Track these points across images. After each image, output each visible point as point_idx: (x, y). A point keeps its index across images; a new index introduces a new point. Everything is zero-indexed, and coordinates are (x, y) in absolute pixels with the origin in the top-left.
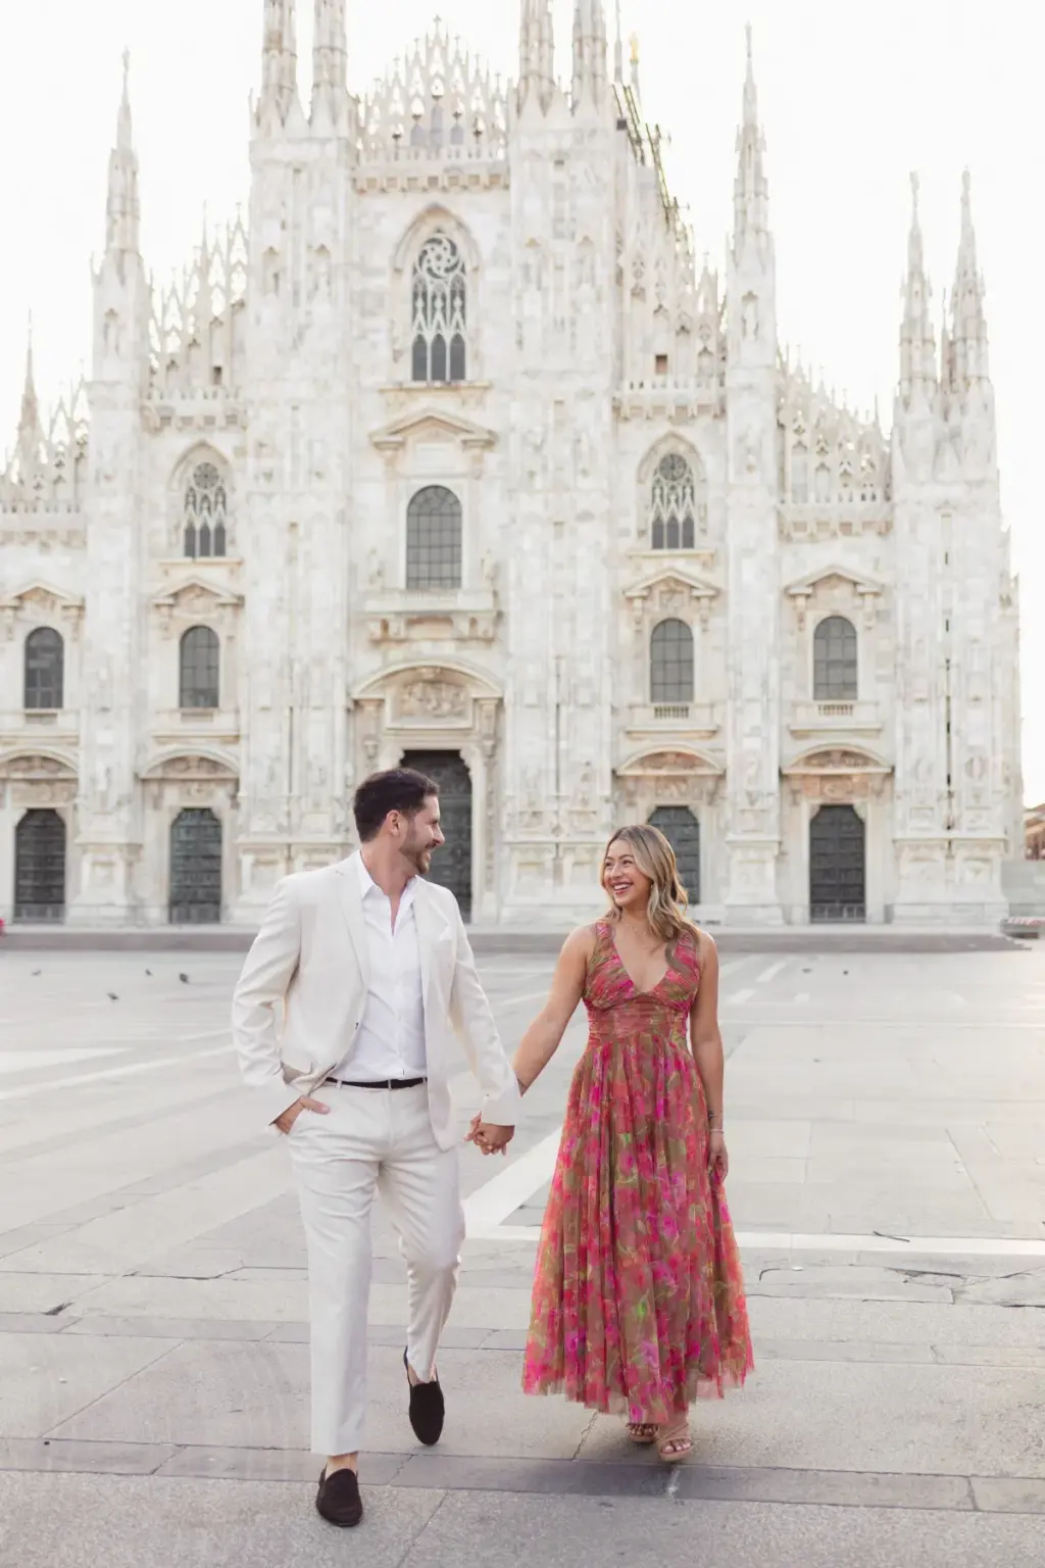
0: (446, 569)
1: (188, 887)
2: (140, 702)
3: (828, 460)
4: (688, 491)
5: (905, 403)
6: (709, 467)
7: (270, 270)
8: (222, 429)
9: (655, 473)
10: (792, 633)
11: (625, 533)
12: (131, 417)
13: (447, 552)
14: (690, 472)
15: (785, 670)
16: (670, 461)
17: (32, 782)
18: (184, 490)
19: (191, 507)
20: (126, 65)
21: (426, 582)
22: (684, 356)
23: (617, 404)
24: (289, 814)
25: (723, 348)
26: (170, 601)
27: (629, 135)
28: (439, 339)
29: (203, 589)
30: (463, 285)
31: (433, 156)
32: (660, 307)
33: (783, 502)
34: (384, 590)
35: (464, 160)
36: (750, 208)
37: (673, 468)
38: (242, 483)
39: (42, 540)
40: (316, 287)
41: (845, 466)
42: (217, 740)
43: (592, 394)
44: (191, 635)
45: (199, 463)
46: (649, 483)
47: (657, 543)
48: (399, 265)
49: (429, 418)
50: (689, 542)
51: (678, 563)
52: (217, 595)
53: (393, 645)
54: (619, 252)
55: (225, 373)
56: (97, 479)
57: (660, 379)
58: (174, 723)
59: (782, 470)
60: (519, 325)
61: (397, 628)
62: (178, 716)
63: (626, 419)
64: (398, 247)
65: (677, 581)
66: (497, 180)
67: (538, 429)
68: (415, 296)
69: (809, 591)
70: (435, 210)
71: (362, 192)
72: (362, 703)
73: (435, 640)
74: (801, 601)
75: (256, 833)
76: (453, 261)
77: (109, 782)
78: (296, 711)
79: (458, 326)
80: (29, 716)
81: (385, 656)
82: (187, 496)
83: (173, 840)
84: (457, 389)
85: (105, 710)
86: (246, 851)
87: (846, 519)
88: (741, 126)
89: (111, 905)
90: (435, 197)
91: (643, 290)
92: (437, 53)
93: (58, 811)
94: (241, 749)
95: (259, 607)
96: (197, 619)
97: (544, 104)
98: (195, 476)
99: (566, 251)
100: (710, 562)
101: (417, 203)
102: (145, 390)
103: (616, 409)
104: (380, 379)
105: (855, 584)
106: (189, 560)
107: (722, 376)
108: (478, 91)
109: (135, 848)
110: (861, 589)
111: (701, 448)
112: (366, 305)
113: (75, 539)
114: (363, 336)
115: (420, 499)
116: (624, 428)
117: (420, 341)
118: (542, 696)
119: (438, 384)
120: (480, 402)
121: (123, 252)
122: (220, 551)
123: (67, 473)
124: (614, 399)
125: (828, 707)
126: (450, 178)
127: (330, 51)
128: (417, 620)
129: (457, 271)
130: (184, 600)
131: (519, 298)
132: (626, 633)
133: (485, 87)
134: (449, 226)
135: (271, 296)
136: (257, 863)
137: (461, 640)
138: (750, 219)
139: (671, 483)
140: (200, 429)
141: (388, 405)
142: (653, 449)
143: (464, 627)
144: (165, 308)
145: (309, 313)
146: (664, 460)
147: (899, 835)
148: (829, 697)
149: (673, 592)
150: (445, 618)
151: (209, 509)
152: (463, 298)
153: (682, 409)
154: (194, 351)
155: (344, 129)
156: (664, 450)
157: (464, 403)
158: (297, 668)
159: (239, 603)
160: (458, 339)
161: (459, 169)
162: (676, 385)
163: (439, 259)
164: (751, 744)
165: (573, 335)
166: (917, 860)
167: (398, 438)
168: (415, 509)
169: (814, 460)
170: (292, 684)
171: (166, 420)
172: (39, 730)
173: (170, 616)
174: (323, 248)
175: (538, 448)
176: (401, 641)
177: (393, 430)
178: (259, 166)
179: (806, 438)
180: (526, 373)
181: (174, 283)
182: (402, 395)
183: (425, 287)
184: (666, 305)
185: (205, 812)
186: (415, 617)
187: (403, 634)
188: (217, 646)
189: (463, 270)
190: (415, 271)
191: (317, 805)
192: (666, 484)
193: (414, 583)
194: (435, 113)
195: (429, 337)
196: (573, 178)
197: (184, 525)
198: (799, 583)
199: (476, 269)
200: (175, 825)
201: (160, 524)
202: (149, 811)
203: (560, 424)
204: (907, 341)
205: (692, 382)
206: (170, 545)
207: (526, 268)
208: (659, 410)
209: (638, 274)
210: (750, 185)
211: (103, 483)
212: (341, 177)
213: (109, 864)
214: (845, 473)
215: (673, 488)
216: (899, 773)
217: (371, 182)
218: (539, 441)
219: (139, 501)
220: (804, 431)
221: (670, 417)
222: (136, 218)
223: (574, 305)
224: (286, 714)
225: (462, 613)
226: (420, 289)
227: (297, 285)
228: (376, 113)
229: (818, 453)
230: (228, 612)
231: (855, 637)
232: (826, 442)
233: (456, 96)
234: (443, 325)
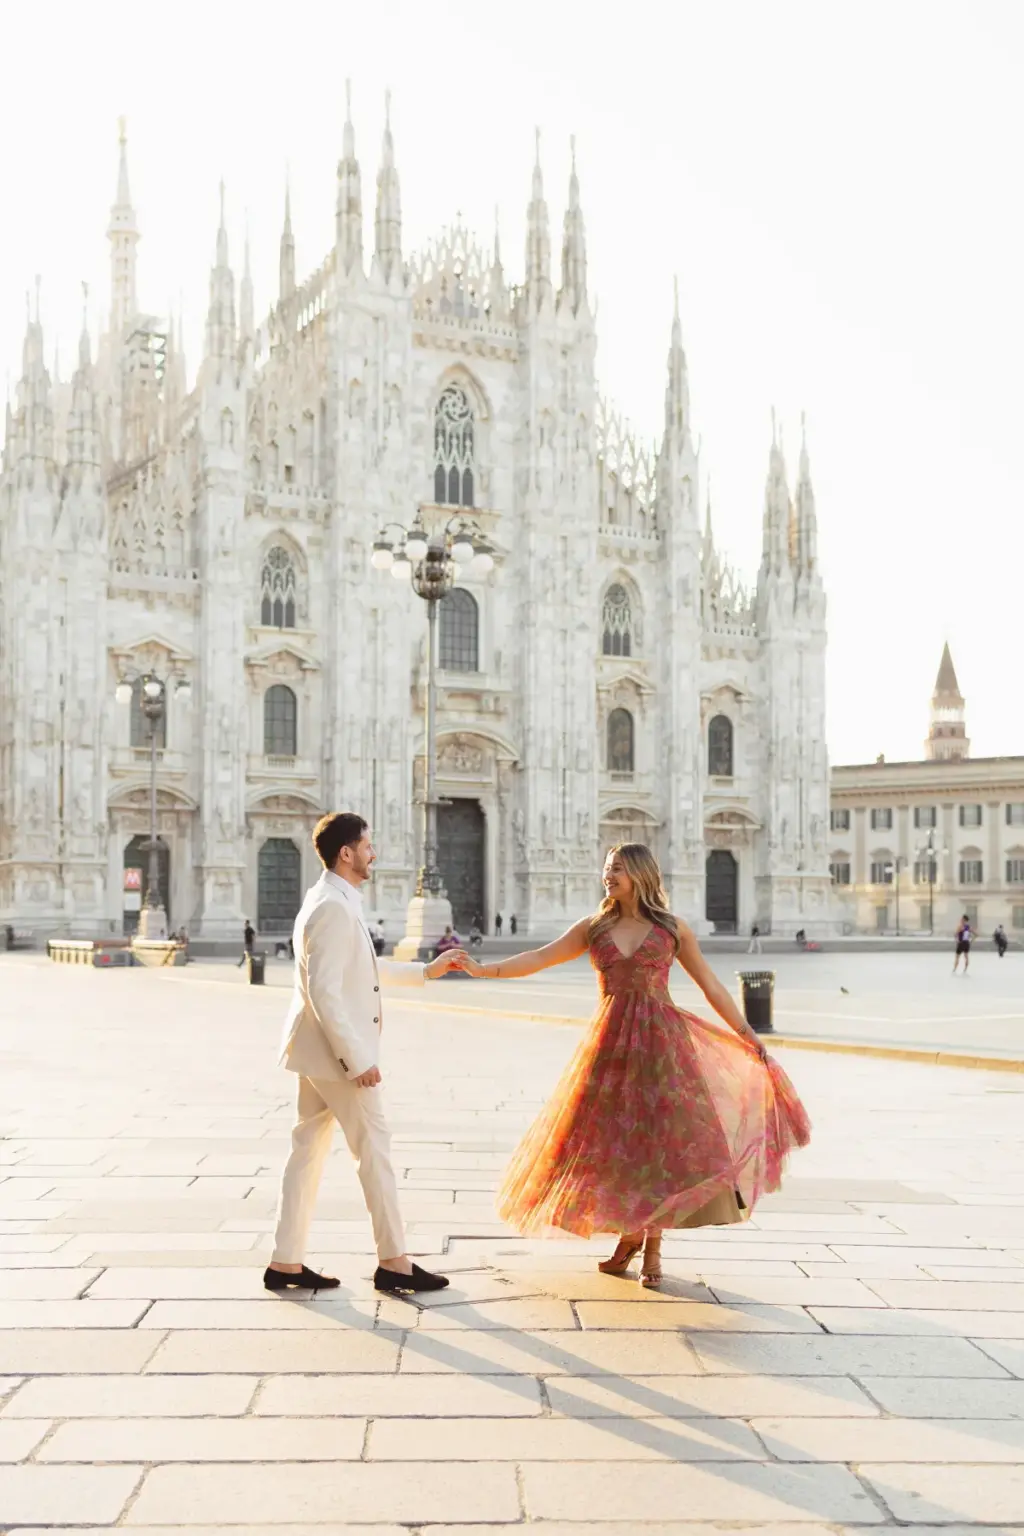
0: (465, 655)
1: (270, 905)
3: (716, 602)
4: (626, 612)
7: (355, 397)
9: (605, 597)
14: (628, 599)
16: (615, 589)
17: (140, 812)
18: (262, 568)
19: (266, 583)
22: (627, 511)
26: (265, 663)
28: (454, 470)
30: (472, 430)
32: (613, 472)
35: (486, 333)
37: (617, 594)
38: (314, 564)
42: (298, 781)
44: (275, 692)
45: (273, 546)
47: (606, 650)
50: (626, 651)
51: (627, 667)
52: (304, 661)
55: (296, 473)
58: (262, 767)
62: (265, 760)
68: (437, 432)
69: (712, 696)
70: (459, 367)
74: (705, 703)
76: (464, 410)
78: (378, 762)
80: (134, 752)
82: (264, 573)
83: (260, 865)
85: (228, 753)
90: (462, 357)
92: (459, 241)
93: (163, 838)
96: (281, 679)
97: (556, 306)
98: (270, 556)
99: (569, 422)
101: (451, 359)
104: (419, 497)
105: (738, 694)
107: (656, 532)
110: (741, 698)
111: (641, 583)
113: (195, 603)
117: (440, 468)
118: (555, 762)
120: (493, 526)
122: (290, 623)
123: (166, 541)
127: (388, 225)
129: (468, 419)
130: (270, 662)
134: (465, 381)
139: (616, 606)
140: (284, 519)
142: (607, 580)
143: (491, 703)
145: (385, 438)
146: (611, 588)
148: (718, 774)
149: (622, 688)
151: (282, 587)
152: (471, 440)
154: (270, 450)
156: (611, 581)
158: (379, 727)
159: (317, 669)
160: (468, 472)
162: (629, 534)
163: (454, 406)
164: (686, 805)
165: (574, 487)
168: (442, 605)
170: (375, 741)
171: (258, 507)
172: (147, 766)
174: (395, 386)
180: (543, 511)
183: (444, 425)
184: (616, 472)
185: (285, 842)
186: (455, 692)
188: (292, 703)
189: (472, 417)
190: (437, 412)
191: (393, 839)
192: (613, 606)
193: (442, 664)
194: (458, 288)
195: (448, 468)
196: (574, 368)
197: (261, 598)
198: (708, 690)
199: (486, 419)
200: (260, 852)
203: (564, 554)
205: (639, 534)
206: (255, 614)
211: (221, 557)
215: (617, 610)
221: (624, 558)
224: (371, 764)
225: (488, 691)
226: (440, 427)
227: (376, 412)
228: (414, 279)
229: (711, 596)
230: (307, 675)
231: (731, 731)
232: (715, 589)
233: (473, 280)
234: (458, 459)
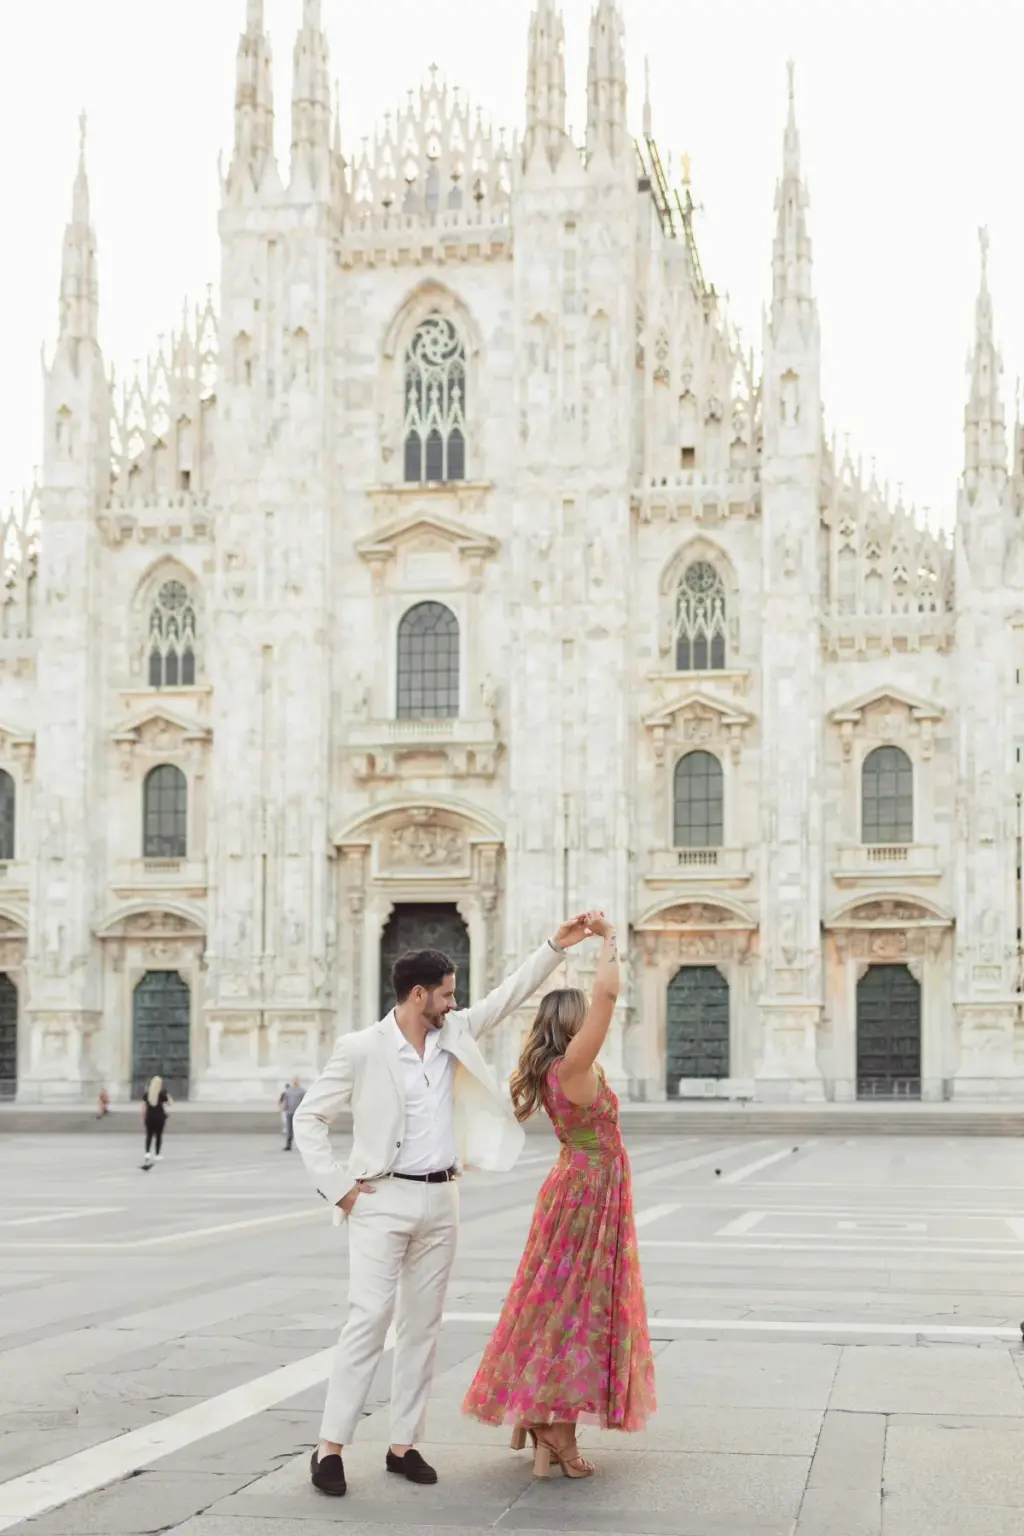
0: (442, 697)
1: (152, 1060)
2: (97, 853)
3: (880, 565)
4: (718, 604)
5: (971, 496)
6: (744, 576)
7: (242, 357)
8: (191, 541)
9: (680, 584)
10: (837, 765)
11: (645, 652)
12: (88, 527)
13: (442, 677)
14: (721, 582)
15: (828, 810)
16: (697, 568)
18: (149, 611)
19: (156, 631)
20: (82, 127)
21: (419, 711)
22: (714, 447)
23: (635, 503)
24: (262, 976)
25: (758, 437)
26: (131, 736)
27: (654, 197)
28: (435, 434)
29: (168, 723)
30: (462, 372)
31: (427, 222)
32: (687, 392)
33: (827, 614)
34: (370, 720)
35: (462, 227)
36: (791, 273)
38: (211, 597)
40: (294, 376)
41: (900, 572)
42: (185, 893)
43: (607, 492)
44: (156, 775)
45: (165, 581)
46: (674, 594)
47: (682, 664)
48: (389, 351)
49: (422, 524)
50: (719, 662)
51: (706, 686)
52: (184, 729)
53: (381, 784)
54: (639, 330)
55: (194, 477)
56: (48, 598)
57: (685, 474)
58: (137, 875)
59: (826, 578)
60: (524, 414)
61: (386, 764)
62: (140, 866)
63: (647, 521)
64: (388, 328)
65: (704, 707)
66: (499, 251)
67: (544, 533)
68: (408, 387)
69: (857, 716)
70: (430, 287)
71: (347, 267)
72: (345, 850)
73: (429, 778)
74: (847, 729)
75: (224, 998)
76: (451, 345)
77: (61, 940)
78: (270, 858)
79: (456, 420)
81: (372, 797)
82: (152, 619)
83: (136, 1007)
84: (453, 490)
85: (57, 859)
86: (213, 1019)
87: (901, 633)
88: (781, 177)
89: (62, 1080)
90: (431, 271)
91: (667, 373)
92: (433, 106)
93: (10, 976)
94: (209, 903)
95: (228, 741)
96: (162, 757)
97: (553, 158)
98: (161, 595)
99: (577, 327)
100: (742, 685)
101: (411, 278)
102: (103, 498)
103: (635, 510)
104: (369, 480)
105: (911, 708)
106: (152, 689)
107: (756, 469)
108: (478, 149)
109: (92, 1017)
110: (917, 714)
111: (735, 555)
112: (349, 395)
113: (23, 668)
114: (348, 431)
115: (412, 617)
116: (645, 532)
118: (548, 839)
119: (432, 485)
120: (480, 505)
121: (78, 340)
122: (189, 679)
123: (19, 594)
124: (632, 498)
125: (878, 851)
126: (448, 248)
127: (311, 105)
128: (406, 754)
129: (456, 356)
130: (147, 735)
131: (523, 382)
132: (646, 767)
133: (487, 143)
134: (447, 305)
135: (243, 387)
136: (226, 1032)
137: (458, 777)
138: (791, 286)
139: (699, 595)
140: (166, 541)
141: (376, 510)
142: (678, 556)
143: (460, 762)
144: (127, 405)
145: (285, 405)
146: (691, 569)
147: (960, 999)
148: (879, 841)
149: (699, 720)
150: (438, 752)
151: (176, 633)
152: (462, 387)
153: (710, 508)
154: (161, 453)
155: (325, 193)
156: (690, 557)
157: (462, 507)
158: (271, 809)
159: (206, 739)
160: (456, 434)
161: (457, 238)
162: (704, 482)
163: (435, 343)
164: (790, 893)
165: (585, 423)
166: (981, 1027)
167: (387, 547)
168: (406, 629)
169: (865, 566)
170: (265, 828)
171: (127, 531)
173: (132, 753)
174: (300, 330)
175: (544, 554)
176: (390, 779)
177: (380, 538)
178: (229, 239)
179: (855, 541)
180: (530, 468)
181: (137, 377)
182: (393, 498)
183: (419, 375)
184: (693, 390)
185: (171, 974)
186: (405, 750)
187: (391, 770)
188: (185, 787)
189: (462, 355)
190: (408, 358)
191: (293, 965)
192: (693, 597)
193: (405, 712)
194: (432, 174)
195: (424, 434)
196: (585, 243)
197: (148, 652)
198: (843, 708)
199: (476, 353)
200: (138, 989)
201: (121, 649)
202: (110, 975)
203: (569, 527)
204: (973, 423)
205: (723, 477)
206: (133, 674)
207: (531, 348)
208: (684, 509)
209: (662, 354)
210: (791, 247)
211: (55, 603)
212: (322, 247)
213: (62, 1034)
215: (701, 601)
216: (960, 927)
217: (358, 254)
218: (544, 546)
219: (95, 623)
220: (852, 532)
221: (697, 519)
222: (92, 300)
223: (587, 389)
224: (259, 860)
225: (454, 745)
226: (414, 379)
227: (271, 372)
228: (364, 177)
229: (868, 557)
230: (196, 748)
231: (910, 770)
232: (878, 545)
233: (456, 156)
234: (439, 419)
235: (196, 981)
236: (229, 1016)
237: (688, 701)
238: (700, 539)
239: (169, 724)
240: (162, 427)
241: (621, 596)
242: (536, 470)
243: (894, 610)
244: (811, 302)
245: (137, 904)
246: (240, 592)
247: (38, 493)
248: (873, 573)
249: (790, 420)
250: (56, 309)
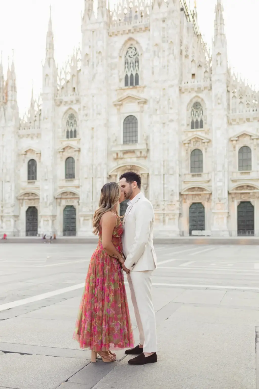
0: (134, 138)
1: (68, 226)
2: (55, 178)
3: (243, 100)
4: (201, 112)
6: (208, 105)
7: (87, 59)
8: (76, 104)
9: (192, 108)
10: (232, 151)
11: (183, 125)
12: (52, 102)
13: (134, 134)
14: (202, 107)
15: (229, 163)
16: (196, 104)
17: (30, 200)
19: (68, 125)
20: (50, 9)
21: (129, 142)
22: (200, 73)
24: (92, 206)
25: (211, 70)
26: (62, 150)
27: (185, 12)
28: (132, 75)
30: (138, 59)
31: (129, 23)
32: (193, 60)
33: (229, 113)
34: (117, 145)
35: (138, 24)
36: (219, 28)
37: (197, 106)
38: (80, 117)
39: (31, 136)
40: (98, 63)
41: (248, 102)
42: (74, 187)
43: (173, 86)
44: (68, 159)
45: (70, 114)
46: (190, 110)
47: (192, 128)
48: (121, 55)
49: (129, 97)
50: (202, 127)
51: (198, 133)
52: (74, 148)
53: (120, 160)
54: (181, 45)
55: (76, 89)
56: (44, 119)
57: (193, 80)
58: (64, 183)
59: (229, 104)
60: (153, 68)
61: (120, 155)
62: (64, 181)
63: (183, 93)
64: (121, 50)
65: (198, 138)
66: (147, 29)
67: (158, 97)
68: (125, 63)
69: (237, 139)
70: (130, 39)
71: (111, 36)
72: (111, 176)
73: (131, 158)
74: (234, 142)
75: (84, 212)
76: (135, 53)
77: (47, 199)
78: (94, 179)
80: (29, 182)
81: (118, 163)
82: (67, 122)
83: (64, 214)
84: (136, 88)
85: (46, 180)
86: (81, 217)
87: (248, 117)
88: (216, 4)
90: (131, 35)
91: (188, 56)
93: (36, 207)
94: (80, 189)
95: (84, 151)
96: (69, 155)
97: (159, 5)
98: (69, 117)
99: (166, 46)
100: (207, 132)
101: (126, 37)
102: (55, 95)
103: (180, 90)
104: (116, 87)
105: (251, 136)
106: (67, 139)
107: (210, 78)
108: (141, 5)
109: (54, 216)
110: (252, 138)
111: (205, 99)
112: (112, 67)
113: (38, 136)
114: (111, 76)
115: (127, 119)
116: (183, 95)
117: (127, 75)
118: (159, 172)
119: (131, 87)
120: (143, 91)
121: (50, 58)
122: (75, 137)
123: (37, 118)
124: (180, 87)
125: (243, 173)
126: (134, 29)
128: (126, 152)
129: (137, 55)
130: (66, 150)
131: (153, 60)
132: (183, 153)
133: (143, 3)
134: (134, 43)
135: (87, 66)
136: (84, 220)
137: (138, 157)
138: (219, 31)
139: (197, 110)
140: (70, 104)
141: (118, 94)
142: (191, 101)
143: (138, 154)
144: (61, 73)
145: (97, 70)
146: (194, 104)
148: (243, 170)
149: (197, 141)
150: (133, 152)
151: (72, 126)
152: (138, 63)
153: (199, 88)
154: (68, 84)
155: (105, 18)
156: (194, 101)
157: (138, 92)
158: (94, 167)
159: (79, 151)
160: (137, 74)
161: (136, 27)
162: (198, 82)
163: (132, 53)
164: (220, 184)
165: (168, 69)
167: (120, 103)
168: (126, 122)
169: (239, 100)
170: (93, 171)
171: (61, 102)
172: (31, 186)
173: (63, 155)
174: (100, 52)
176: (122, 159)
177: (119, 100)
178: (84, 31)
179: (236, 95)
181: (63, 66)
182: (122, 91)
183: (128, 61)
184: (195, 59)
185: (72, 206)
186: (125, 152)
187: (122, 156)
188: (74, 162)
189: (138, 55)
190: (125, 57)
192: (195, 111)
193: (125, 142)
194: (131, 11)
195: (129, 75)
196: (168, 25)
197: (66, 131)
198: (234, 137)
199: (141, 54)
200: (64, 210)
201: (60, 130)
202: (58, 207)
203: (164, 95)
205: (202, 81)
206: (63, 136)
207: (155, 52)
208: (193, 89)
209: (187, 51)
210: (219, 21)
211: (45, 120)
212: (105, 32)
213: (48, 221)
214: (248, 104)
215: (197, 112)
217: (113, 33)
218: (158, 100)
219: (54, 124)
220: (235, 92)
221: (196, 91)
222: (53, 49)
223: (168, 61)
224: (91, 179)
225: (138, 150)
226: (127, 62)
227: (93, 63)
228: (115, 14)
229: (240, 98)
230: (77, 153)
231: (251, 152)
232: (242, 95)
233: (136, 7)
234: (133, 71)
235: (77, 208)
236: (85, 216)
237: (194, 137)
238: (197, 96)
239: (71, 148)
240: (69, 77)
241: (177, 111)
242: (156, 82)
243: (246, 112)
244: (224, 35)
245: (64, 190)
246: (86, 115)
247: (41, 94)
248: (241, 102)
249: (219, 65)
250: (45, 52)
